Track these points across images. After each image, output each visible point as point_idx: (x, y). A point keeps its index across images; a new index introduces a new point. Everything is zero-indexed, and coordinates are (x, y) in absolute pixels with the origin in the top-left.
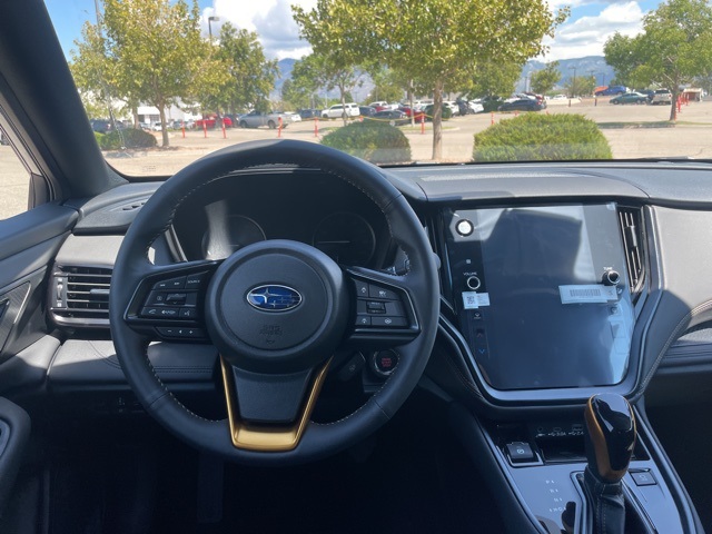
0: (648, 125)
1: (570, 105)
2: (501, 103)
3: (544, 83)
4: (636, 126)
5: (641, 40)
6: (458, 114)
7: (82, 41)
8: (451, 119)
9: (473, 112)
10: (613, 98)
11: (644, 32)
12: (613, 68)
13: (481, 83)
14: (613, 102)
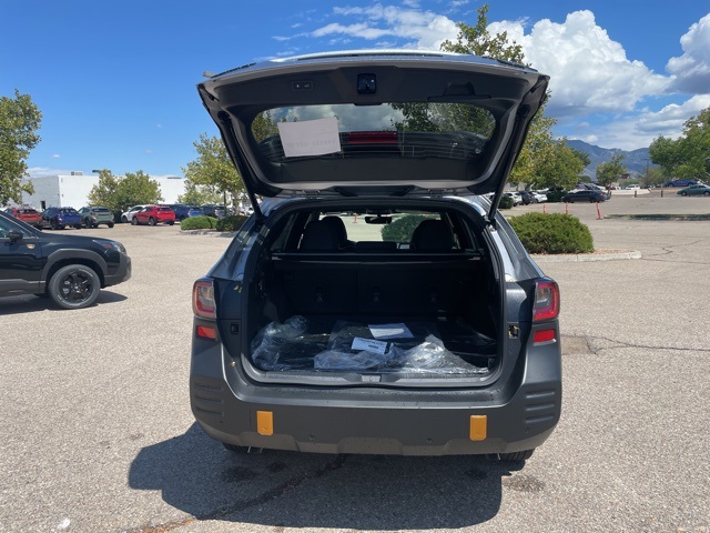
0: (693, 218)
1: (636, 195)
2: (564, 193)
3: (610, 175)
4: (682, 218)
5: (683, 143)
6: (522, 204)
7: (200, 143)
8: (513, 208)
9: (537, 201)
10: (680, 189)
11: (685, 137)
12: (659, 166)
13: (545, 175)
14: (681, 193)
